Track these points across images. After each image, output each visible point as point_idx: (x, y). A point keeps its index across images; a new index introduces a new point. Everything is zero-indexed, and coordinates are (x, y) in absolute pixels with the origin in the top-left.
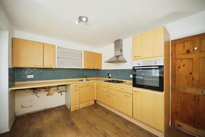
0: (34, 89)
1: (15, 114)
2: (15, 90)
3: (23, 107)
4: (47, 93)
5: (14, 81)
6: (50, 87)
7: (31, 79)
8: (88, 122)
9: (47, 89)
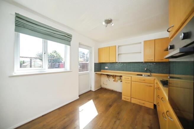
0: (108, 75)
1: (101, 86)
2: (101, 74)
3: (103, 84)
4: (114, 79)
5: (101, 69)
6: (116, 76)
7: (107, 69)
8: (118, 114)
9: (114, 77)
